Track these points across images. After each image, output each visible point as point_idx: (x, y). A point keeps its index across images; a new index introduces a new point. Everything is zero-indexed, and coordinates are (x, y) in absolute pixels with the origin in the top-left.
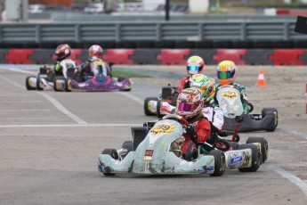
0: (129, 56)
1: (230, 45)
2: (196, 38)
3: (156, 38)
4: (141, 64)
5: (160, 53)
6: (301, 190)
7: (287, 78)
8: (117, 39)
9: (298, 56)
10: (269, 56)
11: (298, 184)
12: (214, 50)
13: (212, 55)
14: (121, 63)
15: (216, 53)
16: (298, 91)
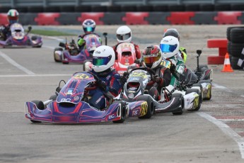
0: (56, 19)
1: (135, 9)
2: (107, 4)
3: (76, 4)
4: (65, 24)
5: (80, 16)
6: (218, 127)
7: (185, 35)
8: (44, 5)
9: (190, 18)
10: (167, 17)
11: (215, 123)
12: (123, 13)
13: (122, 17)
14: (49, 24)
15: (125, 16)
16: (197, 46)
